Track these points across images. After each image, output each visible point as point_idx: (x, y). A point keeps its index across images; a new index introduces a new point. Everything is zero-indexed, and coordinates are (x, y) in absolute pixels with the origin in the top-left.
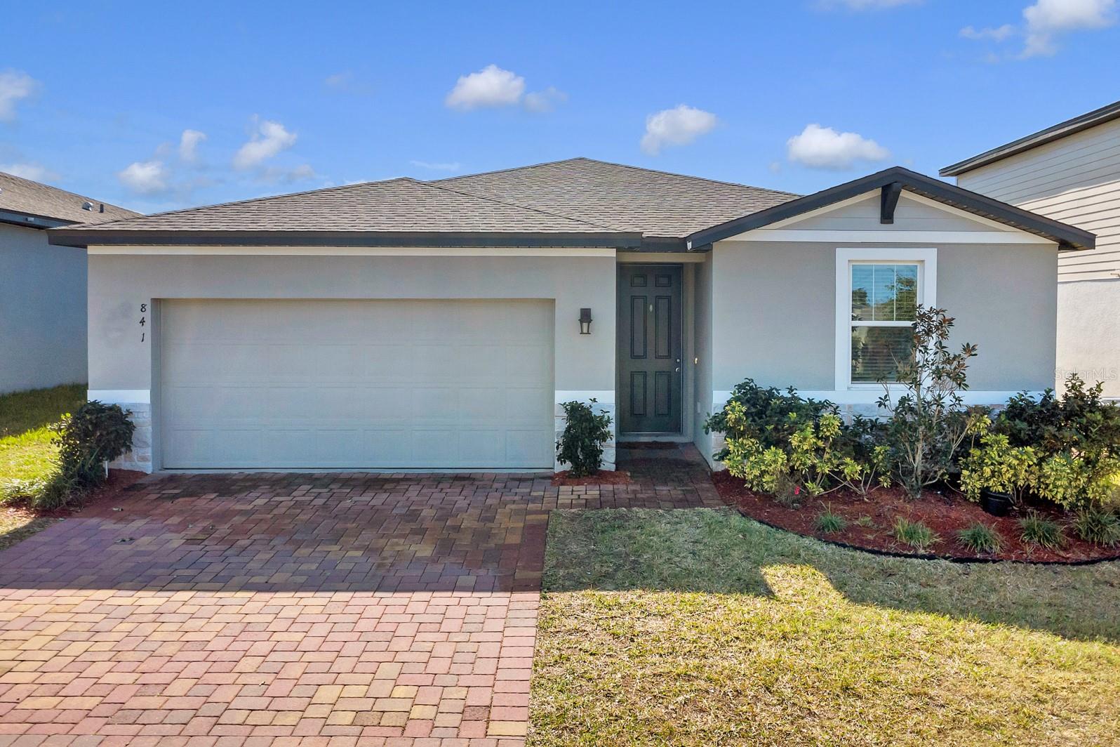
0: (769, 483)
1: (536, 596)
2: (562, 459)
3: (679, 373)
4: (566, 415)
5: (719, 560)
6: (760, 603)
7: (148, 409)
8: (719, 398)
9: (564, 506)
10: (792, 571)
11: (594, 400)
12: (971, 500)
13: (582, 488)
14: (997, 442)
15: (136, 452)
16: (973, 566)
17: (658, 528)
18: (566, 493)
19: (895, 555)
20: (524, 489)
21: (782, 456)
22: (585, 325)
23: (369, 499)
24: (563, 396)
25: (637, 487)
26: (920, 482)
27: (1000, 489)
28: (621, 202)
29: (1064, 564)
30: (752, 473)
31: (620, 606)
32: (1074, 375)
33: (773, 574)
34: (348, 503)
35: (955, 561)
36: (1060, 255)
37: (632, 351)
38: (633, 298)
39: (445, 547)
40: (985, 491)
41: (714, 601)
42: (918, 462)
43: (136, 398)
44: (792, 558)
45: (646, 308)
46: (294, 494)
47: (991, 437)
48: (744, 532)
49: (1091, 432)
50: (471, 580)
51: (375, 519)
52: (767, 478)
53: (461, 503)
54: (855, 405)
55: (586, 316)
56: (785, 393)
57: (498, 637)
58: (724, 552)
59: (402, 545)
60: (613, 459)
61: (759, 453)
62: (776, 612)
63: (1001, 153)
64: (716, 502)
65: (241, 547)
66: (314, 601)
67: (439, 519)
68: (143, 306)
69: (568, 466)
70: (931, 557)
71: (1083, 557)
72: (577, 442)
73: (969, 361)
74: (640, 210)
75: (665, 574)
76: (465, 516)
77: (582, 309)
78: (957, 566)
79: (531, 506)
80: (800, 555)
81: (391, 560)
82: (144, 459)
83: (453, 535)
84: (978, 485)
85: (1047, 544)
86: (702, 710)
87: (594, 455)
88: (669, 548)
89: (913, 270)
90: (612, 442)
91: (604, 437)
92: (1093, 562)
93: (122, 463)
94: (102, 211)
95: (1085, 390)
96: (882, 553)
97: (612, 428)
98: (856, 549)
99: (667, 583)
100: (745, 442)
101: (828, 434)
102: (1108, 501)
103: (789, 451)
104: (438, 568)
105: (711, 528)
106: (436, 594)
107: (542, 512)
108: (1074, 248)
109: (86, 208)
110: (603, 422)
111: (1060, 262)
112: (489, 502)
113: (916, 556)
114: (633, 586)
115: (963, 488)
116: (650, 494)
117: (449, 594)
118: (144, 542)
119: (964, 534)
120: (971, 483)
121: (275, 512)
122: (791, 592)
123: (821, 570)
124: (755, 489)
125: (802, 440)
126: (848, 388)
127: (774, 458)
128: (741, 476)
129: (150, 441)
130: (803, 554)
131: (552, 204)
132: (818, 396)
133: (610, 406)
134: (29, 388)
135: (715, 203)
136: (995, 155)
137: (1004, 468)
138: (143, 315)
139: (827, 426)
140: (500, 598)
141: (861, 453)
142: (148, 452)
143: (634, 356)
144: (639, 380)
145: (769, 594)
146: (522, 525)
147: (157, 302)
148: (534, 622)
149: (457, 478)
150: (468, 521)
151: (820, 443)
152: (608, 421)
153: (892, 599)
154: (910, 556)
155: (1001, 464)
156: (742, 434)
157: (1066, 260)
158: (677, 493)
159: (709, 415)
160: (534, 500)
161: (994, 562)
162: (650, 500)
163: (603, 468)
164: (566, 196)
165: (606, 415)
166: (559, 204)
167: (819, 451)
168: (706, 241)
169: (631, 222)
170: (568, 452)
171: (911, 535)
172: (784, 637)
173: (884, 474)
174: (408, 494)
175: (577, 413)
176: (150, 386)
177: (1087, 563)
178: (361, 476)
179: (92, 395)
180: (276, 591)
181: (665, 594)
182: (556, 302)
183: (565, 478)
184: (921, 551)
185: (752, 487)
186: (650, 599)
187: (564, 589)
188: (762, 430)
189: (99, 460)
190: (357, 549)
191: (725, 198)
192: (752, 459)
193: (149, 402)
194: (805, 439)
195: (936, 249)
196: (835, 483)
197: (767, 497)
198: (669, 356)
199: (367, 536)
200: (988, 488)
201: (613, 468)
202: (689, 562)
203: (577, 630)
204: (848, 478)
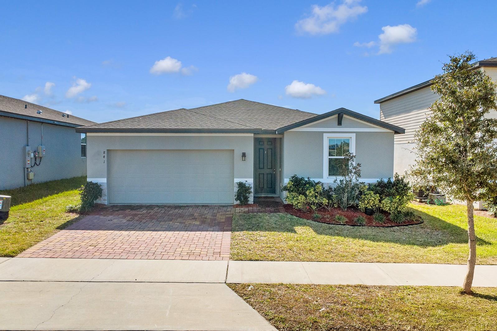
0: (300, 206)
1: (230, 232)
2: (236, 200)
3: (275, 174)
4: (238, 186)
5: (282, 225)
6: (293, 234)
7: (106, 184)
8: (286, 181)
9: (237, 213)
10: (303, 228)
11: (247, 181)
12: (362, 211)
13: (243, 208)
14: (370, 193)
15: (103, 198)
16: (356, 227)
17: (265, 218)
18: (238, 210)
19: (334, 224)
20: (225, 209)
21: (303, 197)
22: (244, 158)
23: (177, 211)
24: (237, 180)
25: (260, 208)
26: (346, 206)
27: (370, 207)
28: (255, 117)
29: (383, 227)
30: (295, 203)
31: (253, 234)
32: (396, 173)
33: (297, 228)
34: (171, 212)
35: (351, 226)
36: (395, 135)
37: (259, 167)
38: (260, 149)
39: (203, 222)
40: (366, 208)
41: (280, 234)
42: (345, 199)
43: (102, 181)
44: (304, 224)
45: (264, 152)
46: (154, 210)
47: (368, 192)
48: (291, 219)
49: (399, 190)
50: (212, 229)
51: (181, 216)
52: (299, 204)
53: (206, 212)
54: (329, 183)
55: (244, 155)
56: (306, 179)
57: (221, 240)
58: (284, 223)
59: (190, 222)
60: (253, 200)
61: (297, 197)
62: (296, 236)
63: (393, 96)
64: (284, 212)
65: (144, 222)
66: (170, 234)
67: (200, 216)
68: (104, 152)
69: (238, 202)
70: (344, 225)
71: (390, 225)
72: (241, 194)
73: (359, 168)
74: (262, 120)
75: (267, 228)
76: (208, 215)
77: (243, 153)
78: (351, 227)
79: (227, 213)
80: (306, 224)
81: (188, 225)
82: (105, 200)
83: (205, 220)
84: (364, 206)
85: (380, 222)
86: (273, 253)
87: (246, 199)
88: (268, 222)
89: (348, 140)
90: (252, 195)
91: (250, 193)
92: (392, 227)
93: (98, 201)
94: (68, 117)
95: (400, 178)
96: (330, 224)
97: (252, 190)
98: (323, 223)
99: (266, 230)
100: (293, 193)
101: (318, 191)
102: (404, 211)
103: (306, 196)
104: (202, 227)
105: (281, 218)
106: (202, 232)
107: (230, 214)
108: (399, 133)
109: (63, 116)
110: (249, 188)
111: (395, 137)
112: (214, 212)
113: (340, 225)
114: (257, 230)
115: (359, 207)
116: (264, 210)
117: (206, 232)
118: (115, 221)
119: (356, 219)
120: (362, 206)
121: (150, 214)
122: (301, 232)
123: (311, 227)
124: (296, 208)
125: (310, 192)
126: (327, 178)
127: (301, 198)
128: (291, 204)
129: (107, 195)
130: (307, 224)
131: (233, 117)
132: (317, 180)
133: (252, 183)
134: (54, 180)
135: (287, 117)
136: (391, 97)
137: (371, 201)
138: (104, 155)
139: (318, 188)
140: (221, 233)
141: (329, 197)
142: (106, 198)
143: (260, 168)
144: (261, 176)
145: (295, 232)
146: (225, 217)
147: (108, 151)
148: (230, 238)
149: (203, 206)
150: (209, 216)
151: (316, 194)
152: (251, 188)
153: (329, 233)
154: (339, 225)
155: (370, 200)
156: (292, 191)
157: (396, 137)
158: (273, 209)
159: (283, 186)
160: (228, 211)
161: (363, 226)
162: (264, 211)
163: (249, 203)
164: (237, 115)
165: (250, 186)
166: (235, 118)
167: (316, 197)
168: (282, 131)
169: (259, 124)
170: (238, 198)
171: (339, 219)
172: (297, 241)
173: (336, 203)
174: (189, 210)
175: (241, 185)
176: (106, 177)
177: (390, 227)
178: (173, 205)
179: (89, 180)
180: (158, 231)
181: (266, 232)
182: (235, 150)
183: (237, 206)
184: (342, 223)
185: (295, 207)
186: (262, 233)
187: (238, 231)
188: (298, 190)
189: (93, 200)
190: (178, 222)
191: (291, 115)
192: (295, 199)
193: (106, 182)
194: (311, 192)
195: (355, 134)
196: (320, 206)
197: (299, 210)
198: (272, 168)
199: (179, 220)
200: (367, 207)
201: (253, 203)
202: (274, 225)
203: (242, 239)
204: (324, 204)
